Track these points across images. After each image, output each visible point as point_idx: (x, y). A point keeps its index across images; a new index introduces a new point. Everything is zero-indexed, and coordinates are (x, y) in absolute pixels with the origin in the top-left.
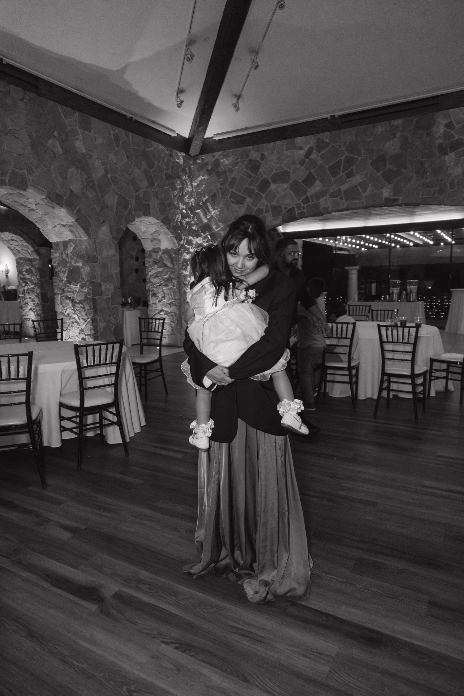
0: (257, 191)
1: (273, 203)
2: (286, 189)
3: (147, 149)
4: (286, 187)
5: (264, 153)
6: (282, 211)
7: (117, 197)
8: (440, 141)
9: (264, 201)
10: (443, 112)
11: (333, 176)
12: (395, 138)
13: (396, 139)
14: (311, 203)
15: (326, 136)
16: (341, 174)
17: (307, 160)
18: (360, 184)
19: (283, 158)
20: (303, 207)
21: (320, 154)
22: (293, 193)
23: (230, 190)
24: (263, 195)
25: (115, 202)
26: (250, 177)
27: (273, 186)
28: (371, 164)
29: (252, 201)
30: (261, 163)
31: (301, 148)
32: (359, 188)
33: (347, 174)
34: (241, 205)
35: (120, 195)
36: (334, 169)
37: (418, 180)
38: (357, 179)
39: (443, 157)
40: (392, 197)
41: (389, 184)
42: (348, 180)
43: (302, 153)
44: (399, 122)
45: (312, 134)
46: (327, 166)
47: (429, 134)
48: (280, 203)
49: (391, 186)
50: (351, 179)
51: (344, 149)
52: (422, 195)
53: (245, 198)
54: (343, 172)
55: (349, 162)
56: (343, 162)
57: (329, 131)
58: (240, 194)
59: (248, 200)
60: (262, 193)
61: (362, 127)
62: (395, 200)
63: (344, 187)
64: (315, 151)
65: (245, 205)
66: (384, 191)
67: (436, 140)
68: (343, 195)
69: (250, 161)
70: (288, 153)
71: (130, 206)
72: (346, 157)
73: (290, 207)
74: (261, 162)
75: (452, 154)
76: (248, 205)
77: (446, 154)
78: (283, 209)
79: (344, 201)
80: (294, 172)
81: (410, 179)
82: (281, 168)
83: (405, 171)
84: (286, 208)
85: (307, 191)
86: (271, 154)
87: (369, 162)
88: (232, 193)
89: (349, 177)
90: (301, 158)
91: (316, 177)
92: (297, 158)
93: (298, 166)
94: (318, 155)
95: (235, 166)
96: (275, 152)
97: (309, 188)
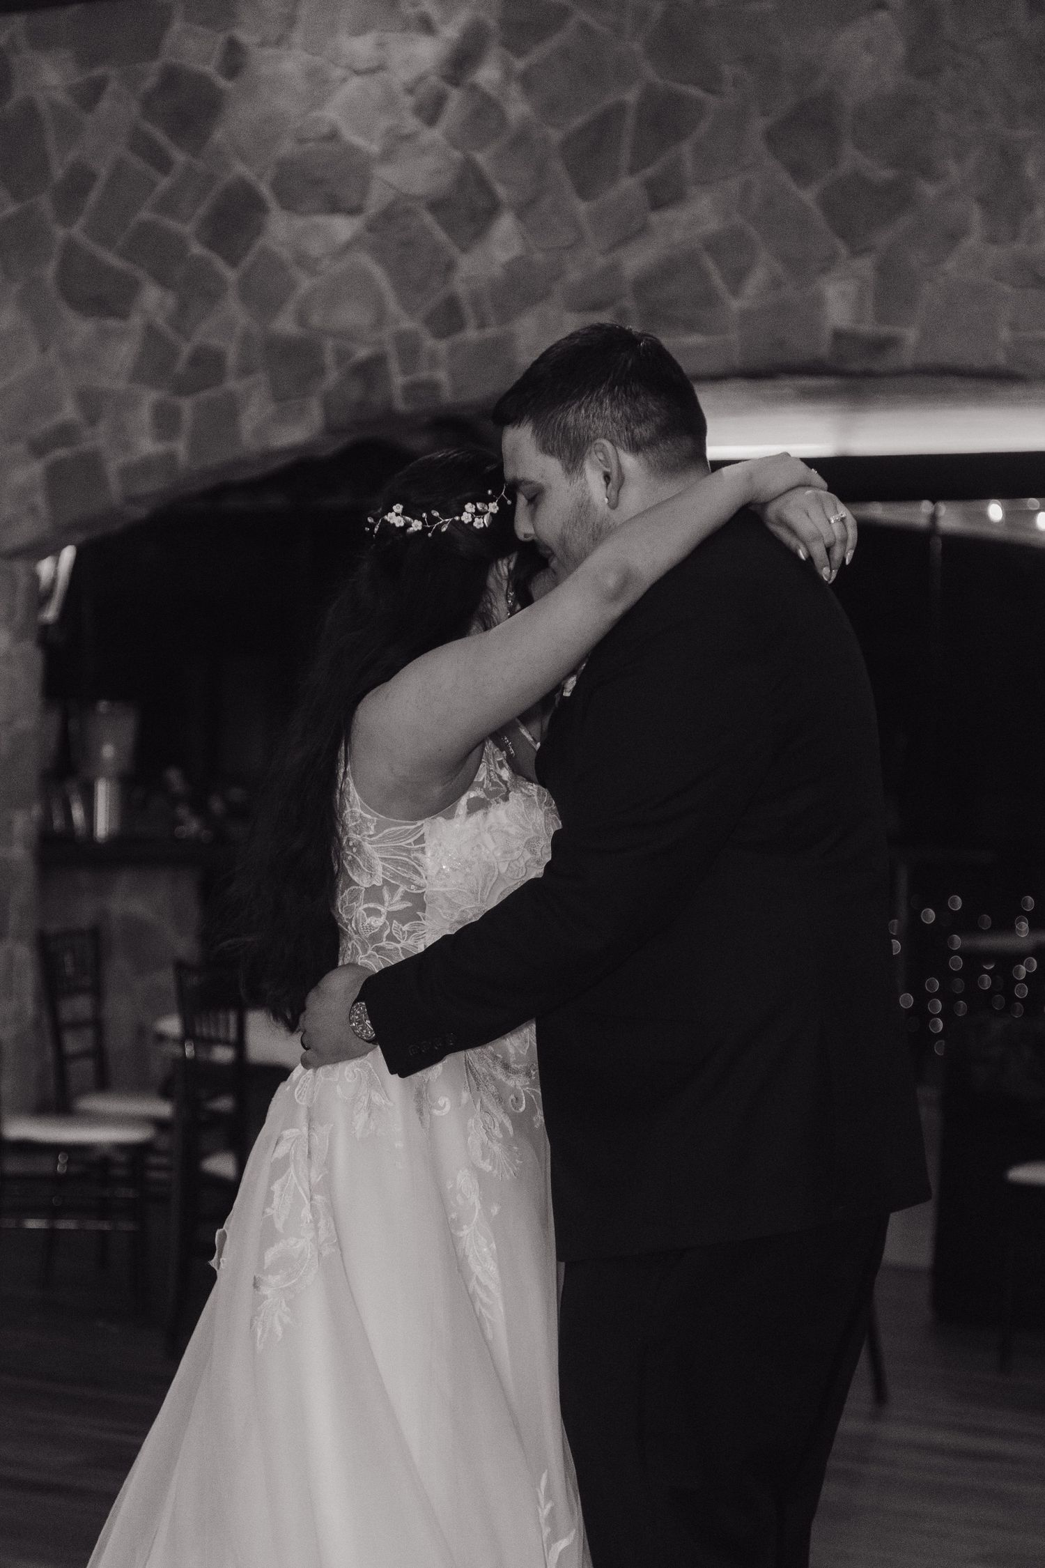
0: (197, 249)
1: (277, 326)
2: (348, 247)
4: (346, 236)
5: (245, 37)
9: (234, 309)
11: (584, 190)
12: (880, 6)
13: (882, 16)
14: (471, 334)
16: (624, 180)
17: (455, 96)
18: (713, 245)
19: (338, 73)
21: (520, 65)
22: (378, 273)
23: (60, 233)
24: (231, 275)
26: (161, 162)
27: (280, 227)
28: (770, 137)
29: (171, 302)
30: (224, 93)
31: (426, 26)
32: (709, 264)
33: (650, 185)
34: (112, 323)
37: (993, 240)
38: (701, 215)
40: (867, 328)
41: (856, 253)
42: (654, 218)
43: (426, 53)
46: (556, 135)
48: (316, 320)
49: (865, 265)
50: (670, 214)
51: (637, 47)
52: (1014, 326)
53: (136, 285)
54: (633, 171)
55: (663, 119)
56: (630, 121)
58: (110, 259)
59: (151, 295)
60: (226, 260)
62: (881, 345)
63: (638, 261)
64: (491, 49)
65: (136, 321)
66: (829, 292)
69: (172, 78)
70: (362, 47)
72: (648, 92)
74: (225, 84)
76: (149, 328)
80: (387, 156)
81: (954, 236)
82: (325, 130)
83: (929, 190)
84: (342, 356)
85: (450, 266)
86: (279, 42)
87: (759, 124)
88: (70, 248)
89: (658, 204)
90: (421, 79)
91: (501, 191)
92: (402, 76)
93: (412, 123)
94: (508, 73)
95: (90, 94)
96: (297, 37)
97: (464, 250)
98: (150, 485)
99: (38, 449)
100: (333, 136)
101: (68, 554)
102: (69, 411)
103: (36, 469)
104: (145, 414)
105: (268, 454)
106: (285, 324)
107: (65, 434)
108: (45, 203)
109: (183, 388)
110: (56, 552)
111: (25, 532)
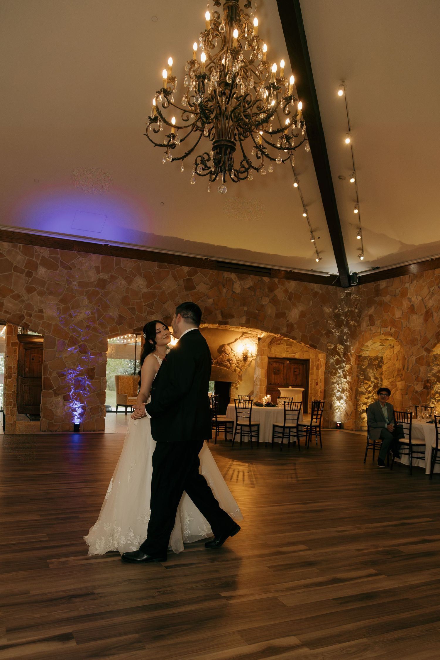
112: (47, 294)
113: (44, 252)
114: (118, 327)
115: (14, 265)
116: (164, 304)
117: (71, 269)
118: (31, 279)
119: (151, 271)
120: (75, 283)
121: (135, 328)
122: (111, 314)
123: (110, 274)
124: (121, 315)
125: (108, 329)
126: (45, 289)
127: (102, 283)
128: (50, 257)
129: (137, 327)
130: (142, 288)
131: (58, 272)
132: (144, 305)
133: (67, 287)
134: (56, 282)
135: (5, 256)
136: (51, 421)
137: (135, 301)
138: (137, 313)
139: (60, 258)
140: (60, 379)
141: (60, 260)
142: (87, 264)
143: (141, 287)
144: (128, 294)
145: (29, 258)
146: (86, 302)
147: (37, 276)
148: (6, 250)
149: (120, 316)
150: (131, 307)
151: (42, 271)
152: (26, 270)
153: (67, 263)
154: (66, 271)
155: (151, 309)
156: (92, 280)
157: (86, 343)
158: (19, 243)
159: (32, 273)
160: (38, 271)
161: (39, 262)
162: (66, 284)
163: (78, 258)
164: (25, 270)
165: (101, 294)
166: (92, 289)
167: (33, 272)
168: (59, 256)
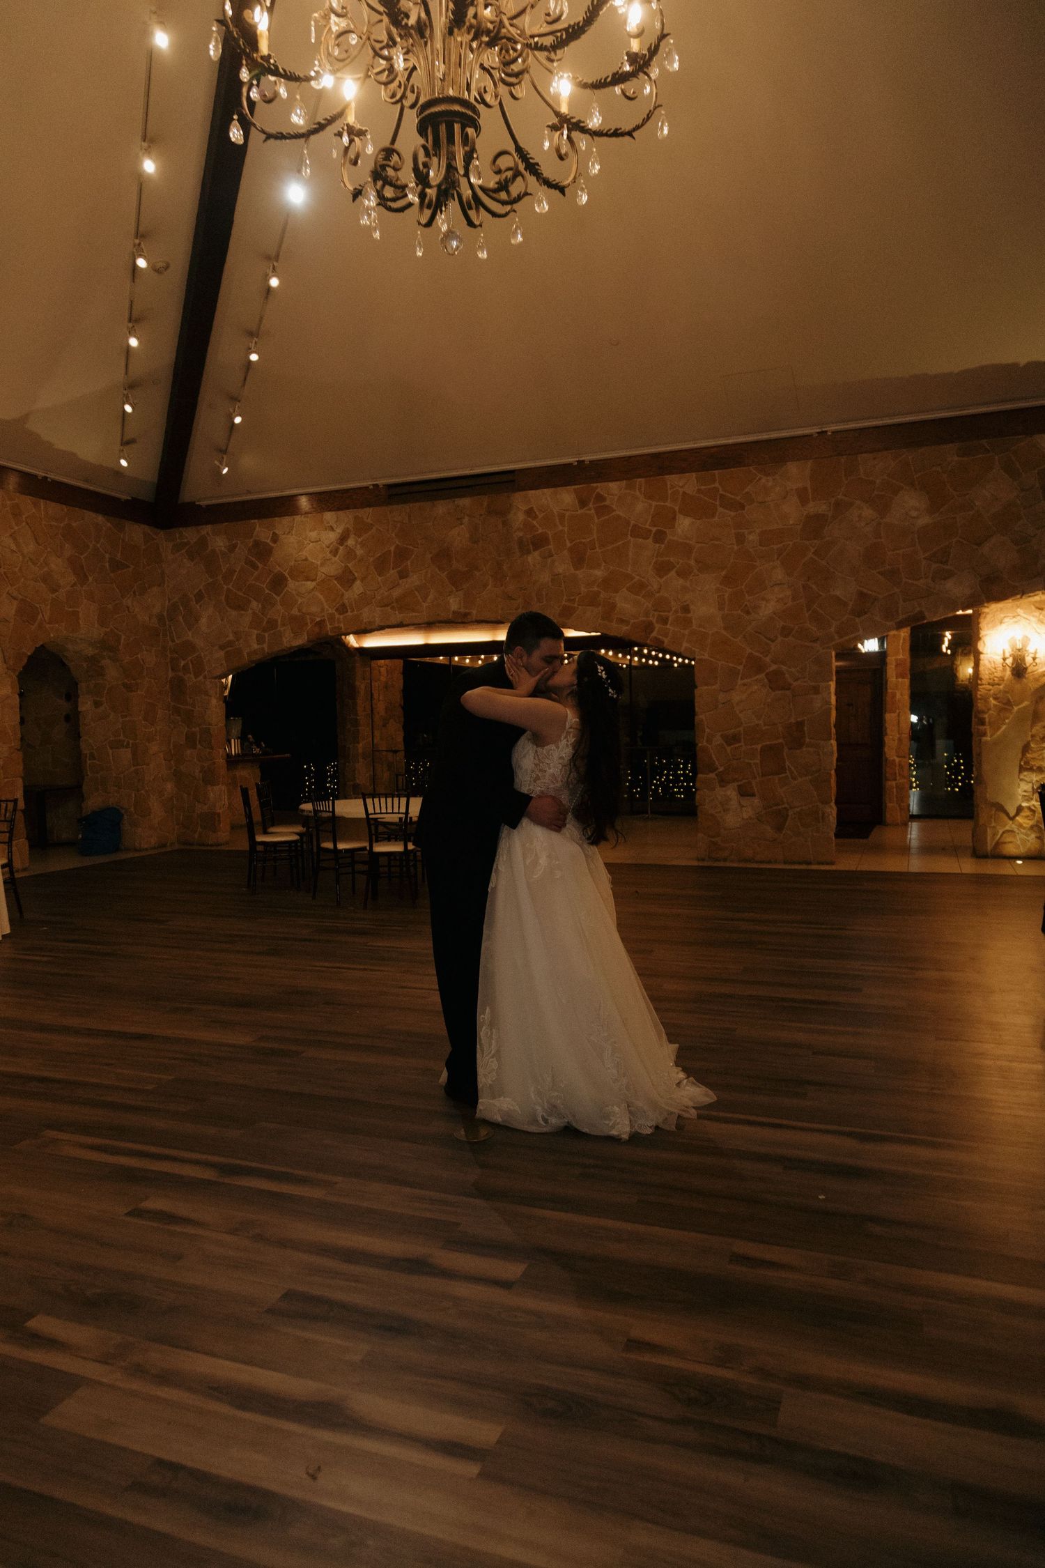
0: (267, 591)
1: (293, 612)
2: (313, 590)
3: (74, 524)
4: (311, 587)
5: (275, 531)
6: (307, 624)
7: (15, 603)
8: (521, 534)
9: (279, 608)
10: (521, 493)
11: (380, 574)
12: (461, 524)
13: (463, 526)
14: (349, 613)
15: (367, 514)
16: (392, 572)
17: (341, 548)
18: (417, 588)
19: (307, 542)
20: (339, 621)
21: (360, 540)
22: (321, 597)
23: (225, 587)
24: (278, 598)
25: (13, 612)
26: (255, 567)
27: (292, 585)
28: (432, 559)
29: (260, 606)
30: (273, 547)
31: (332, 529)
32: (417, 594)
33: (399, 573)
34: (243, 612)
35: (22, 600)
36: (381, 566)
37: (495, 587)
38: (414, 580)
39: (525, 556)
40: (462, 610)
41: (457, 591)
42: (401, 581)
43: (332, 537)
44: (466, 502)
45: (348, 508)
46: (371, 559)
47: (505, 523)
48: (304, 610)
50: (404, 580)
51: (393, 535)
52: (503, 610)
53: (250, 601)
54: (393, 569)
55: (402, 554)
56: (392, 555)
57: (369, 506)
58: (241, 594)
59: (254, 604)
60: (276, 594)
61: (417, 504)
62: (466, 615)
63: (396, 593)
64: (352, 536)
65: (250, 611)
66: (451, 601)
67: (515, 532)
68: (395, 604)
69: (257, 544)
70: (313, 535)
71: (40, 616)
72: (397, 547)
73: (318, 619)
74: (273, 545)
75: (536, 554)
76: (254, 613)
77: (528, 552)
78: (309, 621)
79: (397, 612)
80: (322, 565)
81: (485, 586)
82: (304, 558)
83: (478, 574)
84: (312, 620)
85: (343, 595)
86: (287, 534)
87: (430, 556)
88: (228, 590)
89: (402, 577)
90: (332, 543)
91: (356, 574)
92: (327, 542)
93: (329, 556)
94: (357, 541)
95: (232, 548)
96: (294, 532)
97: (347, 591)
98: (255, 658)
99: (222, 647)
100: (306, 559)
101: (231, 677)
102: (231, 637)
103: (222, 653)
104: (254, 637)
105: (291, 648)
106: (295, 612)
107: (230, 643)
108: (220, 578)
109: (264, 630)
110: (226, 677)
111: (219, 672)
112: (695, 571)
113: (686, 484)
114: (857, 620)
115: (632, 522)
116: (979, 544)
117: (743, 507)
118: (663, 546)
119: (940, 470)
120: (751, 537)
121: (901, 617)
122: (838, 593)
123: (833, 500)
124: (865, 591)
125: (832, 630)
126: (692, 562)
127: (815, 526)
128: (699, 491)
129: (904, 616)
130: (914, 518)
131: (716, 519)
132: (925, 558)
133: (736, 547)
134: (712, 542)
135: (614, 511)
136: (713, 840)
137: (901, 552)
138: (904, 580)
139: (720, 490)
140: (729, 749)
141: (721, 492)
142: (777, 489)
143: (915, 515)
144: (881, 538)
145: (658, 503)
146: (779, 574)
147: (675, 538)
148: (616, 498)
149: (862, 595)
150: (888, 567)
151: (684, 524)
152: (654, 529)
153: (733, 497)
154: (733, 514)
155: (945, 567)
156: (791, 522)
157: (784, 668)
158: (638, 478)
159: (665, 532)
160: (676, 526)
161: (677, 508)
162: (734, 542)
163: (760, 479)
164: (651, 531)
165: (813, 550)
166: (791, 543)
167: (668, 531)
168: (717, 485)
